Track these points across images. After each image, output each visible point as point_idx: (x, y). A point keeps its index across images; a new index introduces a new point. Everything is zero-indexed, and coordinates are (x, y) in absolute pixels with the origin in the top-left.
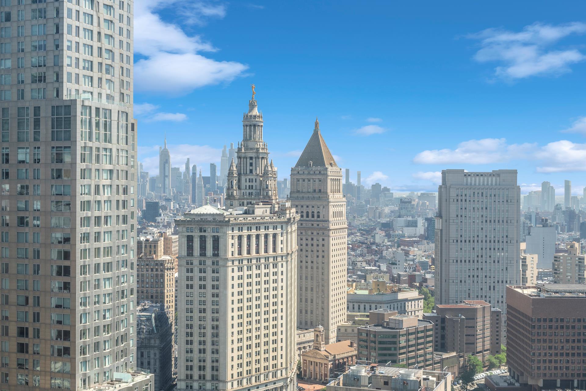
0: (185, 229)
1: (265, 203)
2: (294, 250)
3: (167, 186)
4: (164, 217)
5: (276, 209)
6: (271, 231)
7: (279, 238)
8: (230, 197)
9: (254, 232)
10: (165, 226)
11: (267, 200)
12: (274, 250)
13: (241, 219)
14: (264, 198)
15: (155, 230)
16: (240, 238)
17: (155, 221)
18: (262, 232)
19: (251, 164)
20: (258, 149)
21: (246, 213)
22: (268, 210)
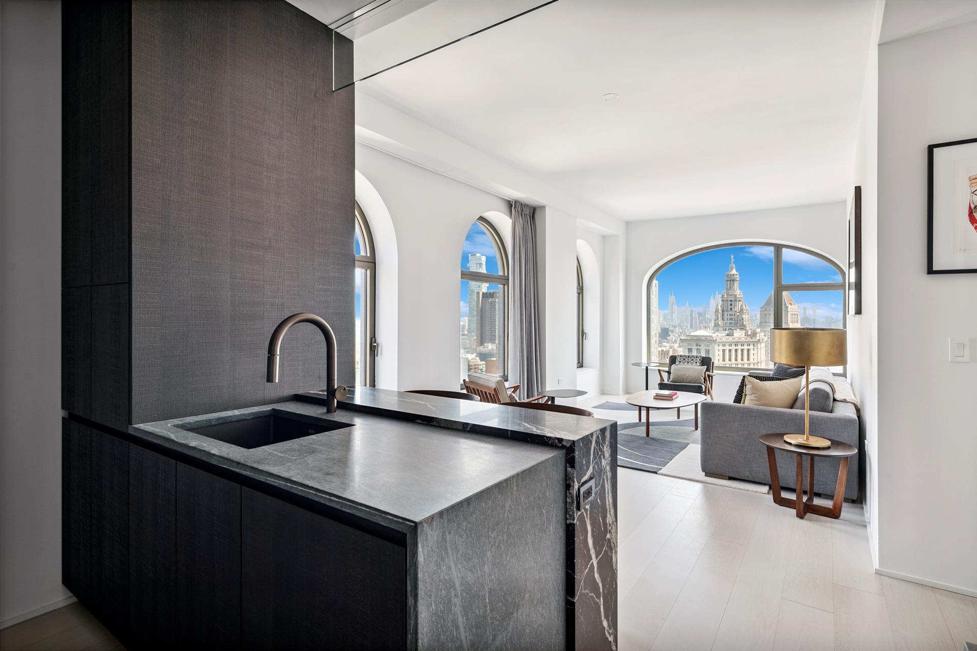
0: (687, 344)
1: (741, 329)
2: (762, 360)
3: (674, 318)
4: (672, 337)
5: (749, 333)
6: (746, 347)
7: (752, 352)
8: (716, 325)
9: (733, 348)
10: (673, 343)
11: (743, 327)
12: (748, 359)
13: (724, 339)
14: (741, 326)
15: (667, 344)
16: (724, 351)
17: (667, 339)
18: (739, 347)
19: (731, 305)
20: (736, 296)
21: (728, 335)
22: (744, 334)
